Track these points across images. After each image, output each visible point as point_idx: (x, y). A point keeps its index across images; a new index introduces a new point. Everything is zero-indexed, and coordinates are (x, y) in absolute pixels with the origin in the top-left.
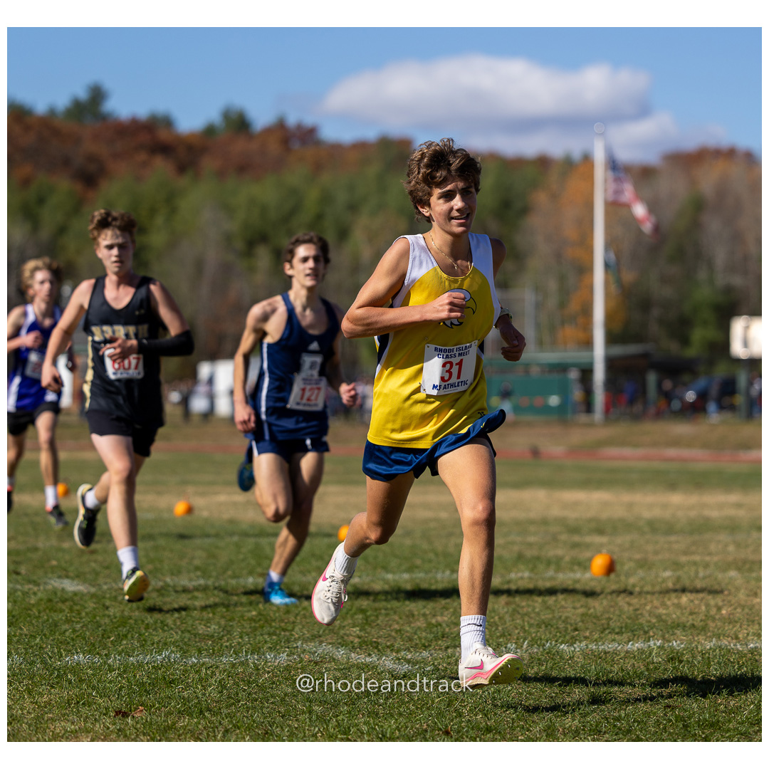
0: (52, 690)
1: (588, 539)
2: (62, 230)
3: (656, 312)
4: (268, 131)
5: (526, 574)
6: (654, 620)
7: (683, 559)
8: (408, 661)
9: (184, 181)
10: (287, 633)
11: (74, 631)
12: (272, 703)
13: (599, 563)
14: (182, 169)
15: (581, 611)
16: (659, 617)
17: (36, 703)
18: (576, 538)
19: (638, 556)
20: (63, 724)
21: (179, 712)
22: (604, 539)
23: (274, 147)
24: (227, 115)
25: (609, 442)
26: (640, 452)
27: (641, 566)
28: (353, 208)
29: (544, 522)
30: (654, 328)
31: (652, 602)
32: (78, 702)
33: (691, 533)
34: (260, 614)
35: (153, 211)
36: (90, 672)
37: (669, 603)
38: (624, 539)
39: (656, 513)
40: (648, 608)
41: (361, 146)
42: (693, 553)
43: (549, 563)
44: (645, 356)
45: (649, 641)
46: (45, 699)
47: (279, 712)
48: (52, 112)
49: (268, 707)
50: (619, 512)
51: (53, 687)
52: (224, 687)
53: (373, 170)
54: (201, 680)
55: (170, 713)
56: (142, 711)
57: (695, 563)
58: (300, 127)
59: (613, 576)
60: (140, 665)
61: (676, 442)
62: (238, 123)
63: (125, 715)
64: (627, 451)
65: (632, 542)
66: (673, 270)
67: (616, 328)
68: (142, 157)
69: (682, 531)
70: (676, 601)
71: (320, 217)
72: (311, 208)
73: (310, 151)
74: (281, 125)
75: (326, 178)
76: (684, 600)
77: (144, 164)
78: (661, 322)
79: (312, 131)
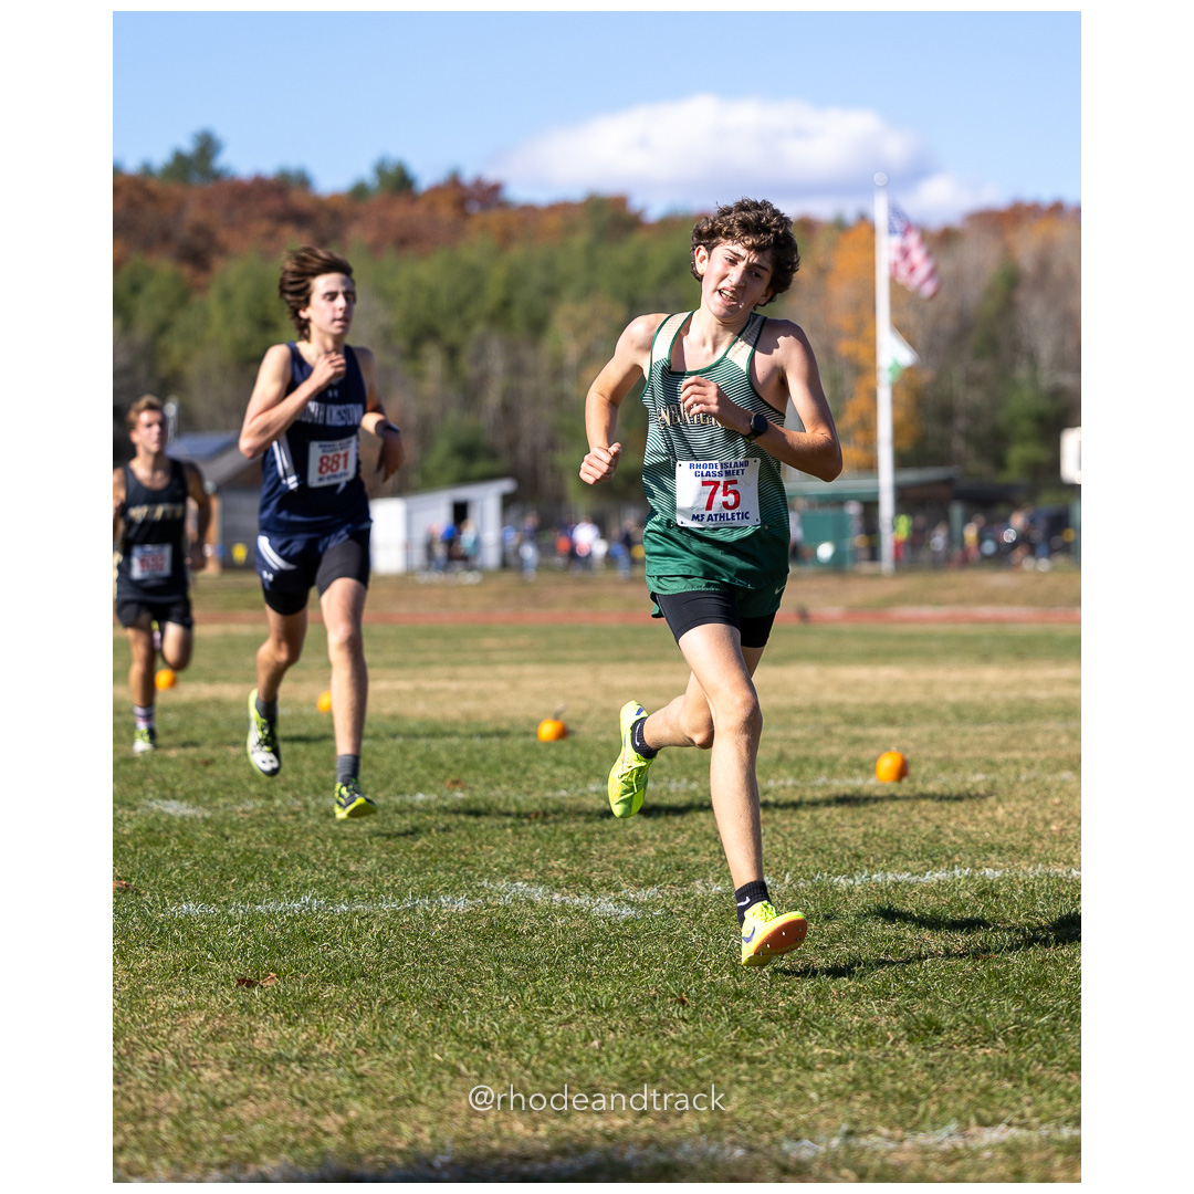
0: (153, 953)
1: (873, 732)
2: (163, 328)
3: (961, 423)
4: (436, 191)
5: (790, 782)
6: (960, 841)
7: (1000, 757)
8: (632, 904)
10: (469, 869)
11: (183, 870)
12: (448, 964)
13: (887, 764)
15: (863, 830)
16: (967, 836)
17: (131, 970)
18: (857, 731)
19: (939, 754)
20: (167, 998)
21: (323, 979)
22: (893, 732)
23: (446, 212)
24: (381, 170)
25: (902, 599)
26: (943, 611)
27: (944, 769)
28: (552, 292)
29: (815, 710)
30: (959, 445)
31: (957, 816)
32: (188, 968)
33: (1011, 721)
36: (204, 926)
37: (980, 817)
38: (919, 731)
39: (965, 694)
40: (952, 824)
41: (562, 209)
42: (1013, 748)
43: (820, 765)
44: (948, 482)
45: (953, 869)
46: (144, 964)
47: (457, 976)
48: (147, 170)
49: (443, 970)
50: (914, 695)
51: (153, 948)
52: (383, 943)
53: (580, 240)
54: (352, 934)
55: (310, 981)
56: (273, 978)
57: (1016, 762)
58: (478, 183)
59: (905, 781)
60: (271, 916)
61: (991, 598)
62: (398, 182)
63: (250, 984)
64: (927, 611)
65: (931, 735)
66: (983, 367)
67: (907, 445)
68: (263, 226)
69: (998, 719)
70: (989, 814)
71: (506, 304)
72: (494, 292)
73: (494, 216)
74: (454, 182)
75: (517, 252)
76: (1000, 812)
77: (270, 236)
78: (967, 436)
79: (496, 189)
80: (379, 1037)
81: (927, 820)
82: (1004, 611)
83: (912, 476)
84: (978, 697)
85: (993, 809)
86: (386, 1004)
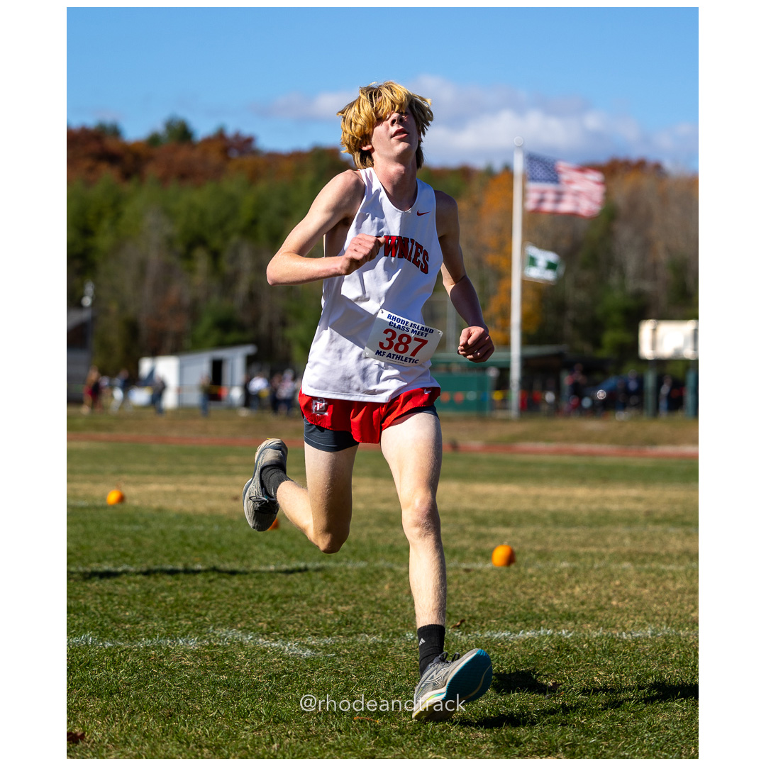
1: (494, 530)
3: (570, 315)
4: (208, 141)
6: (547, 610)
7: (581, 550)
8: (312, 648)
9: (129, 187)
10: (200, 619)
12: (179, 685)
13: (500, 554)
14: (127, 176)
15: (479, 600)
16: (552, 607)
18: (483, 530)
19: (538, 547)
21: (90, 694)
22: (508, 531)
23: (214, 157)
24: (170, 126)
25: (525, 437)
26: (553, 446)
27: (541, 557)
29: (455, 513)
30: (568, 330)
31: (547, 592)
33: (590, 526)
34: (176, 600)
35: (100, 215)
37: (563, 593)
38: (527, 531)
39: (561, 505)
40: (543, 597)
41: (297, 156)
42: (593, 545)
43: (454, 553)
44: (559, 356)
45: (540, 629)
47: (184, 694)
49: (175, 690)
50: (526, 505)
52: (135, 671)
53: (307, 178)
54: (114, 662)
55: (81, 695)
57: (592, 555)
58: (237, 136)
59: (513, 566)
61: (587, 438)
62: (181, 133)
64: (541, 446)
65: (535, 534)
66: (587, 275)
67: (533, 329)
68: (88, 163)
69: (583, 524)
70: (569, 591)
71: (254, 222)
72: (246, 213)
73: (248, 160)
74: (220, 136)
75: (262, 186)
76: (577, 590)
77: (91, 170)
78: (575, 324)
79: (249, 141)
80: (125, 737)
81: (525, 593)
82: (596, 447)
83: (534, 351)
84: (570, 508)
85: (572, 587)
86: (133, 712)
